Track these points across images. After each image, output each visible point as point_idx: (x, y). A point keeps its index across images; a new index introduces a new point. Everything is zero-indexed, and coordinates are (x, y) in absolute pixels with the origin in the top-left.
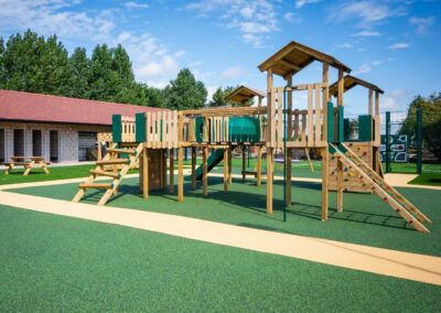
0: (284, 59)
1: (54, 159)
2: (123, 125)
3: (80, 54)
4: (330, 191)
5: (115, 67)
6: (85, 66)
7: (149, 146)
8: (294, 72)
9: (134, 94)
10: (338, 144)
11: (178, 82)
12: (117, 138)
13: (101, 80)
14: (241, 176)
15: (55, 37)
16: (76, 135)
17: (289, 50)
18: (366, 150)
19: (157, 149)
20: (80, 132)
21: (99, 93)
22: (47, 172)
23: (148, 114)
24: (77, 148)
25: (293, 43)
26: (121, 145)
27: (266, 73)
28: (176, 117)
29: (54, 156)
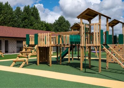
0: (86, 14)
1: (6, 52)
2: (30, 38)
3: (18, 9)
4: (109, 63)
5: (32, 14)
6: (20, 14)
7: (39, 46)
8: (91, 19)
9: (40, 26)
10: (106, 45)
11: (59, 20)
12: (28, 43)
13: (27, 20)
14: (77, 58)
15: (8, 3)
16: (16, 42)
17: (88, 11)
18: (121, 47)
19: (42, 47)
20: (17, 41)
21: (26, 25)
22: (3, 56)
23: (39, 34)
24: (16, 47)
25: (88, 9)
26: (29, 45)
27: (80, 19)
28: (49, 35)
29: (7, 50)
